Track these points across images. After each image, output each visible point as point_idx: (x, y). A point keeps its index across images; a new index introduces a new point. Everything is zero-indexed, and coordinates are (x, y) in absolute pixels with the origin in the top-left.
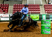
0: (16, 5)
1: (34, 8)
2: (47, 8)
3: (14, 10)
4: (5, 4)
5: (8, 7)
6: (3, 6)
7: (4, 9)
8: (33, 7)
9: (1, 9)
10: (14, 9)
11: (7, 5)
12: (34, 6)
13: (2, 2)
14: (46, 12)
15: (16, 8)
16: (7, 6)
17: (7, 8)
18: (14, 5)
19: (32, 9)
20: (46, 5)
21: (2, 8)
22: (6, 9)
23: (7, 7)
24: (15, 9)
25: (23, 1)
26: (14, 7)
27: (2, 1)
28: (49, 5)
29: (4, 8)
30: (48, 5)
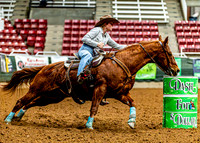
0: (75, 24)
1: (137, 33)
2: (187, 34)
3: (65, 42)
4: (33, 20)
5: (45, 29)
6: (26, 26)
7: (30, 38)
8: (133, 30)
9: (20, 37)
10: (66, 39)
11: (42, 23)
12: (137, 27)
13: (24, 13)
14: (182, 48)
15: (75, 33)
16: (41, 26)
17: (39, 32)
18: (67, 24)
19: (130, 36)
20: (180, 25)
21: (23, 32)
22: (38, 39)
23: (41, 29)
24: (69, 36)
25: (98, 9)
26: (66, 29)
27: (25, 9)
28: (191, 22)
29: (31, 32)
30: (187, 25)
